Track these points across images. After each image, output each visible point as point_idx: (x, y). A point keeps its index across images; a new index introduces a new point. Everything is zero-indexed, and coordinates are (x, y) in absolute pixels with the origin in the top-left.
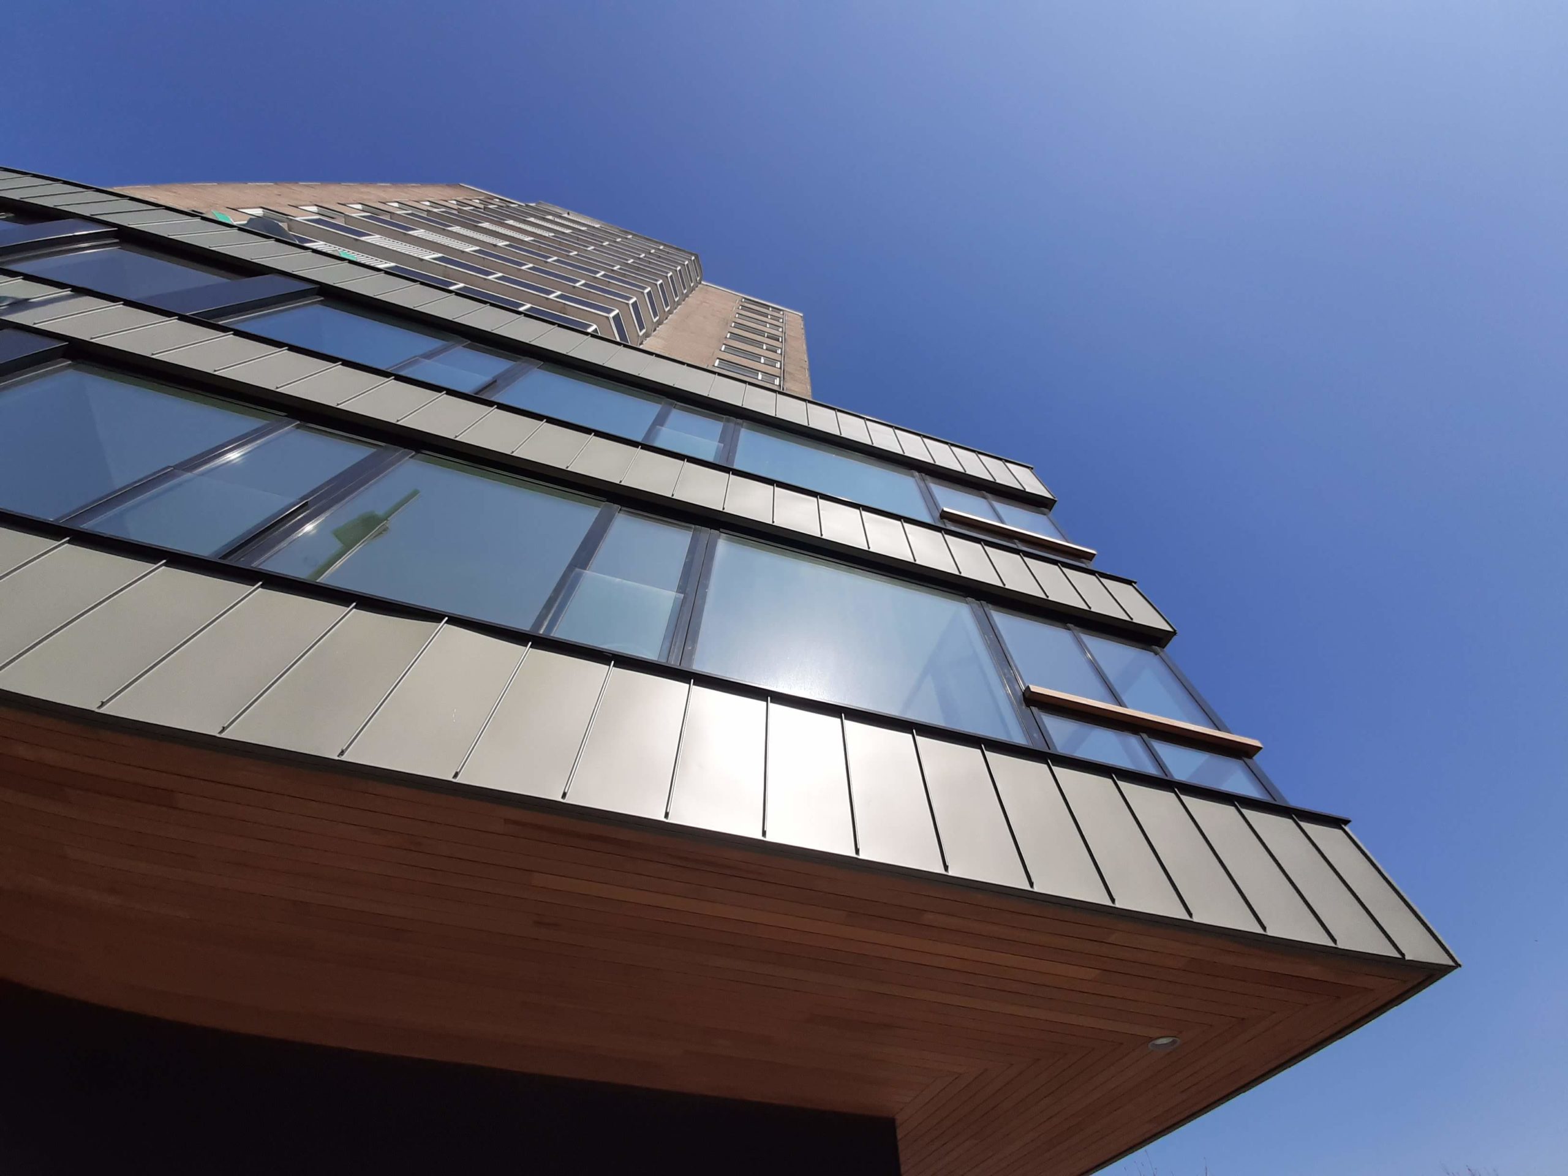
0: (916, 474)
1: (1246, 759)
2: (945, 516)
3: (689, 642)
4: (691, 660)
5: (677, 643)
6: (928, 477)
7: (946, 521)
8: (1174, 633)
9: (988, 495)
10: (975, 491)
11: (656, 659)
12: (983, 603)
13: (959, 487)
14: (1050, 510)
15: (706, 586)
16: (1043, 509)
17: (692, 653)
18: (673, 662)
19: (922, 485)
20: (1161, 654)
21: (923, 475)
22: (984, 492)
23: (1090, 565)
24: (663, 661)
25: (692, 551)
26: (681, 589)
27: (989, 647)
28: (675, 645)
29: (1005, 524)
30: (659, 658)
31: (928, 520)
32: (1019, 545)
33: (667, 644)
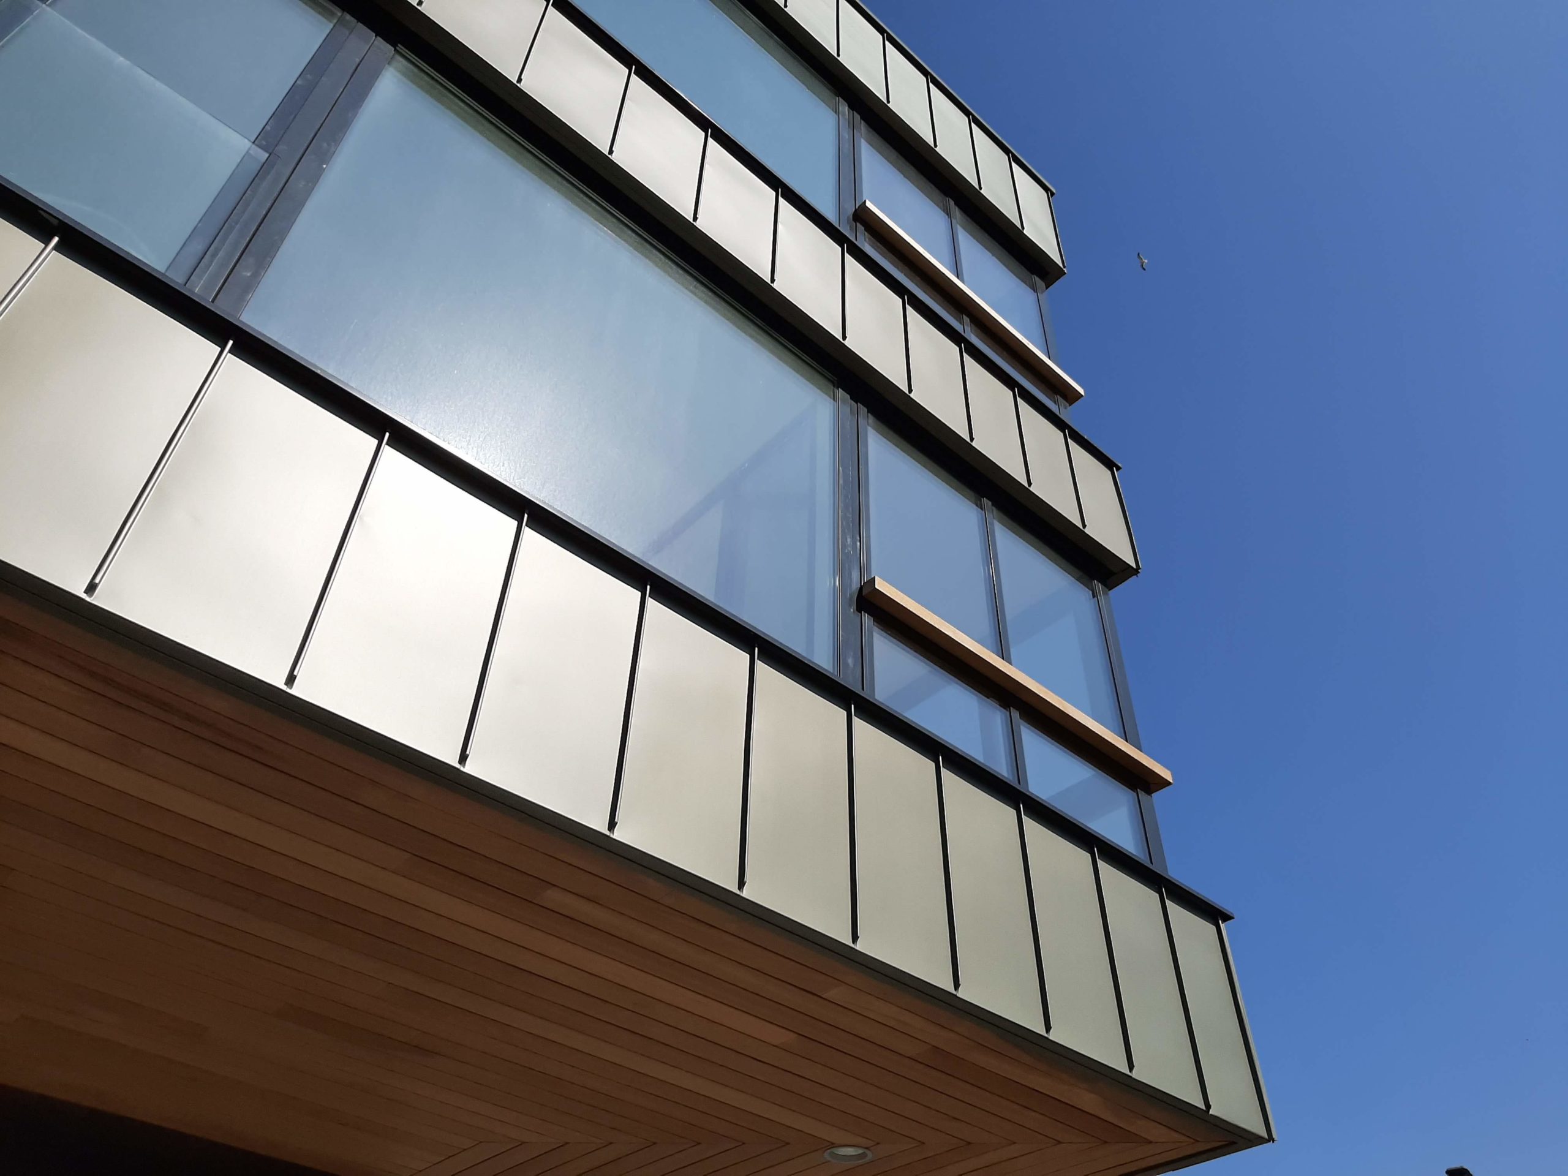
0: (844, 108)
1: (1142, 794)
2: (863, 217)
3: (249, 260)
4: (241, 300)
5: (221, 254)
6: (863, 127)
7: (860, 227)
8: (1135, 571)
9: (957, 212)
10: (936, 193)
11: (163, 271)
12: (863, 410)
13: (912, 171)
14: (1047, 288)
15: (325, 157)
16: (1037, 279)
17: (249, 286)
18: (199, 290)
19: (846, 135)
20: (1102, 599)
21: (857, 117)
22: (952, 203)
23: (1065, 413)
24: (176, 279)
25: (317, 66)
26: (264, 139)
27: (838, 488)
28: (214, 256)
29: (963, 281)
30: (167, 270)
31: (829, 212)
32: (968, 329)
33: (198, 247)
